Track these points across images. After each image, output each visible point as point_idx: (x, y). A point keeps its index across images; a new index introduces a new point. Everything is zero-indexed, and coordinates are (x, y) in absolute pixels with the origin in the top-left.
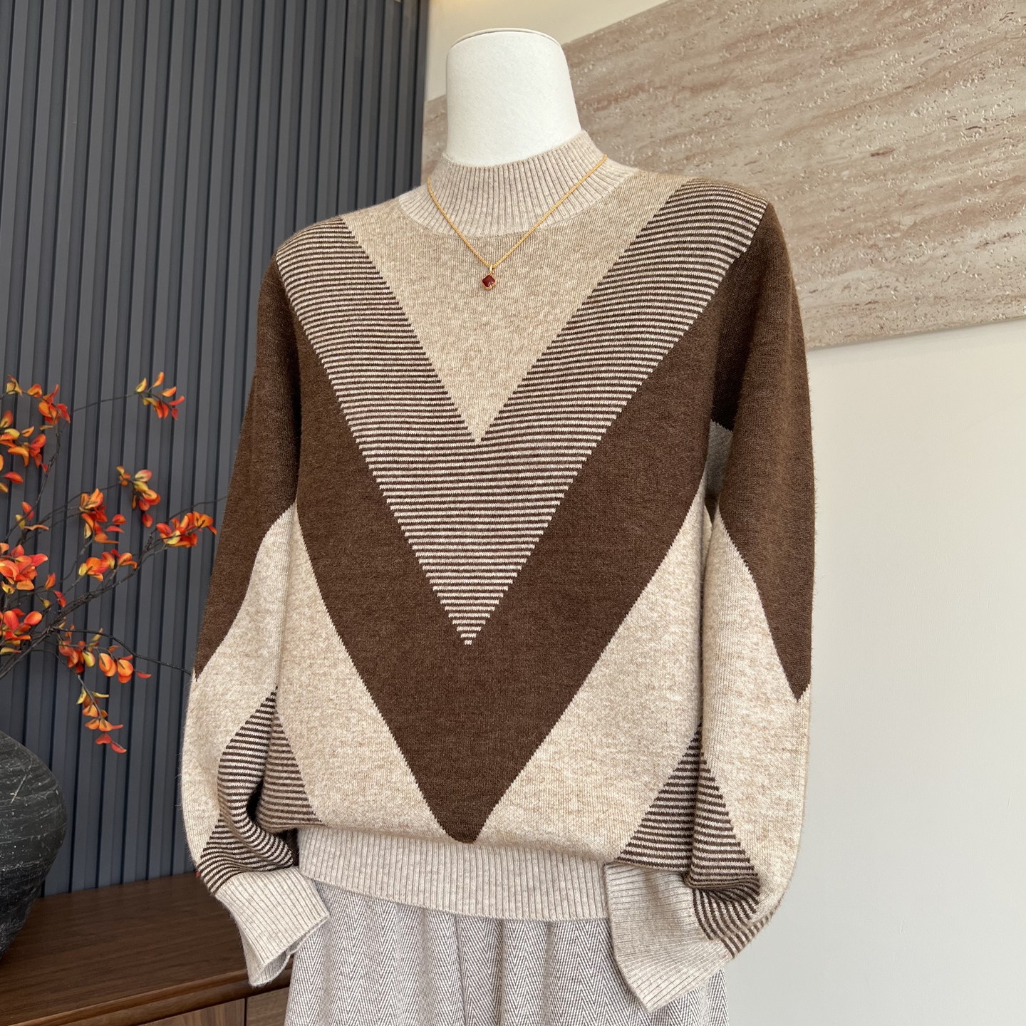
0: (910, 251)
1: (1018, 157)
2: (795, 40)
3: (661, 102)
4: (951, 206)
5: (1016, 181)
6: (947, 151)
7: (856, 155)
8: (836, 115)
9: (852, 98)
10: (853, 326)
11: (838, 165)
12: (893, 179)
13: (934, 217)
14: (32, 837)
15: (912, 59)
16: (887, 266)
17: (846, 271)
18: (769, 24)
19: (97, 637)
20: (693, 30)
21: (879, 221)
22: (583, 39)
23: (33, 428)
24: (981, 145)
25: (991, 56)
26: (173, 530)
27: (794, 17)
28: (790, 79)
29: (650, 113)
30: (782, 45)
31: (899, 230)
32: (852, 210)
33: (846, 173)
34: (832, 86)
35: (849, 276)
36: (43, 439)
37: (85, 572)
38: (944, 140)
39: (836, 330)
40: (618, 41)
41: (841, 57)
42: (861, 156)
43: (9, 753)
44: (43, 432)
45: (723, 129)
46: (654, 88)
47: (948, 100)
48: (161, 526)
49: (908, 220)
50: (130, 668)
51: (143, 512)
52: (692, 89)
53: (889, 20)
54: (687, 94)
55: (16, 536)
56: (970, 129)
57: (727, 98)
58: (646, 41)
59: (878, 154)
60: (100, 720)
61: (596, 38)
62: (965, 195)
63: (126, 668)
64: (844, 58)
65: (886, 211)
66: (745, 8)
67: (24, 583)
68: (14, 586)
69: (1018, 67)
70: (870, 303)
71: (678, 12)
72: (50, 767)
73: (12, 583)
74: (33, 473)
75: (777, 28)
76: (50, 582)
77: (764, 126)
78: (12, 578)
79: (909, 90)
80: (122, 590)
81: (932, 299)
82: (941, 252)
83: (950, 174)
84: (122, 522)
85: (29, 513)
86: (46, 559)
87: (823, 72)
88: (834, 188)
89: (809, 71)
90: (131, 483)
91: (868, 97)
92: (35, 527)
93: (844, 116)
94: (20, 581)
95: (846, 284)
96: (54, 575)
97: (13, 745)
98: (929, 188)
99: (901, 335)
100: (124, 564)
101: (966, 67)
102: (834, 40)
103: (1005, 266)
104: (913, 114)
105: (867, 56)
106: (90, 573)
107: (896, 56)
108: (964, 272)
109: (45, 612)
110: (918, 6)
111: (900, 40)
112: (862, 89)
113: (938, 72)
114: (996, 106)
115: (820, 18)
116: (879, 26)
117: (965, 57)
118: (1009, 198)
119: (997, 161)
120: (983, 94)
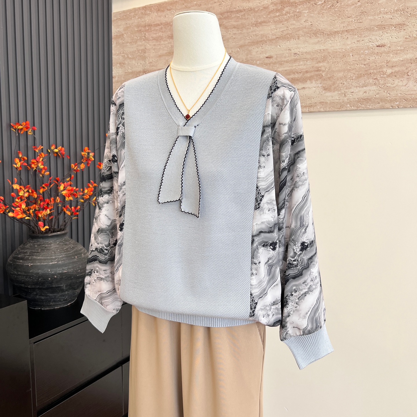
1: (307, 65)
2: (243, 16)
5: (307, 72)
6: (288, 60)
7: (262, 56)
8: (256, 43)
9: (260, 38)
11: (256, 59)
15: (279, 29)
18: (235, 9)
20: (210, 6)
24: (298, 60)
25: (301, 32)
27: (243, 8)
28: (242, 28)
30: (239, 17)
33: (258, 62)
34: (254, 33)
38: (287, 56)
41: (257, 24)
47: (289, 44)
53: (272, 15)
56: (295, 54)
59: (268, 57)
64: (258, 25)
69: (308, 37)
75: (237, 11)
77: (233, 42)
79: (278, 39)
83: (289, 67)
87: (252, 28)
89: (248, 27)
91: (265, 39)
93: (258, 44)
98: (283, 70)
101: (294, 34)
102: (255, 18)
103: (303, 97)
104: (278, 47)
105: (265, 25)
107: (274, 27)
110: (281, 12)
111: (275, 22)
112: (264, 36)
113: (286, 35)
114: (302, 49)
115: (251, 10)
116: (269, 16)
117: (294, 31)
118: (305, 77)
119: (302, 65)
120: (298, 44)
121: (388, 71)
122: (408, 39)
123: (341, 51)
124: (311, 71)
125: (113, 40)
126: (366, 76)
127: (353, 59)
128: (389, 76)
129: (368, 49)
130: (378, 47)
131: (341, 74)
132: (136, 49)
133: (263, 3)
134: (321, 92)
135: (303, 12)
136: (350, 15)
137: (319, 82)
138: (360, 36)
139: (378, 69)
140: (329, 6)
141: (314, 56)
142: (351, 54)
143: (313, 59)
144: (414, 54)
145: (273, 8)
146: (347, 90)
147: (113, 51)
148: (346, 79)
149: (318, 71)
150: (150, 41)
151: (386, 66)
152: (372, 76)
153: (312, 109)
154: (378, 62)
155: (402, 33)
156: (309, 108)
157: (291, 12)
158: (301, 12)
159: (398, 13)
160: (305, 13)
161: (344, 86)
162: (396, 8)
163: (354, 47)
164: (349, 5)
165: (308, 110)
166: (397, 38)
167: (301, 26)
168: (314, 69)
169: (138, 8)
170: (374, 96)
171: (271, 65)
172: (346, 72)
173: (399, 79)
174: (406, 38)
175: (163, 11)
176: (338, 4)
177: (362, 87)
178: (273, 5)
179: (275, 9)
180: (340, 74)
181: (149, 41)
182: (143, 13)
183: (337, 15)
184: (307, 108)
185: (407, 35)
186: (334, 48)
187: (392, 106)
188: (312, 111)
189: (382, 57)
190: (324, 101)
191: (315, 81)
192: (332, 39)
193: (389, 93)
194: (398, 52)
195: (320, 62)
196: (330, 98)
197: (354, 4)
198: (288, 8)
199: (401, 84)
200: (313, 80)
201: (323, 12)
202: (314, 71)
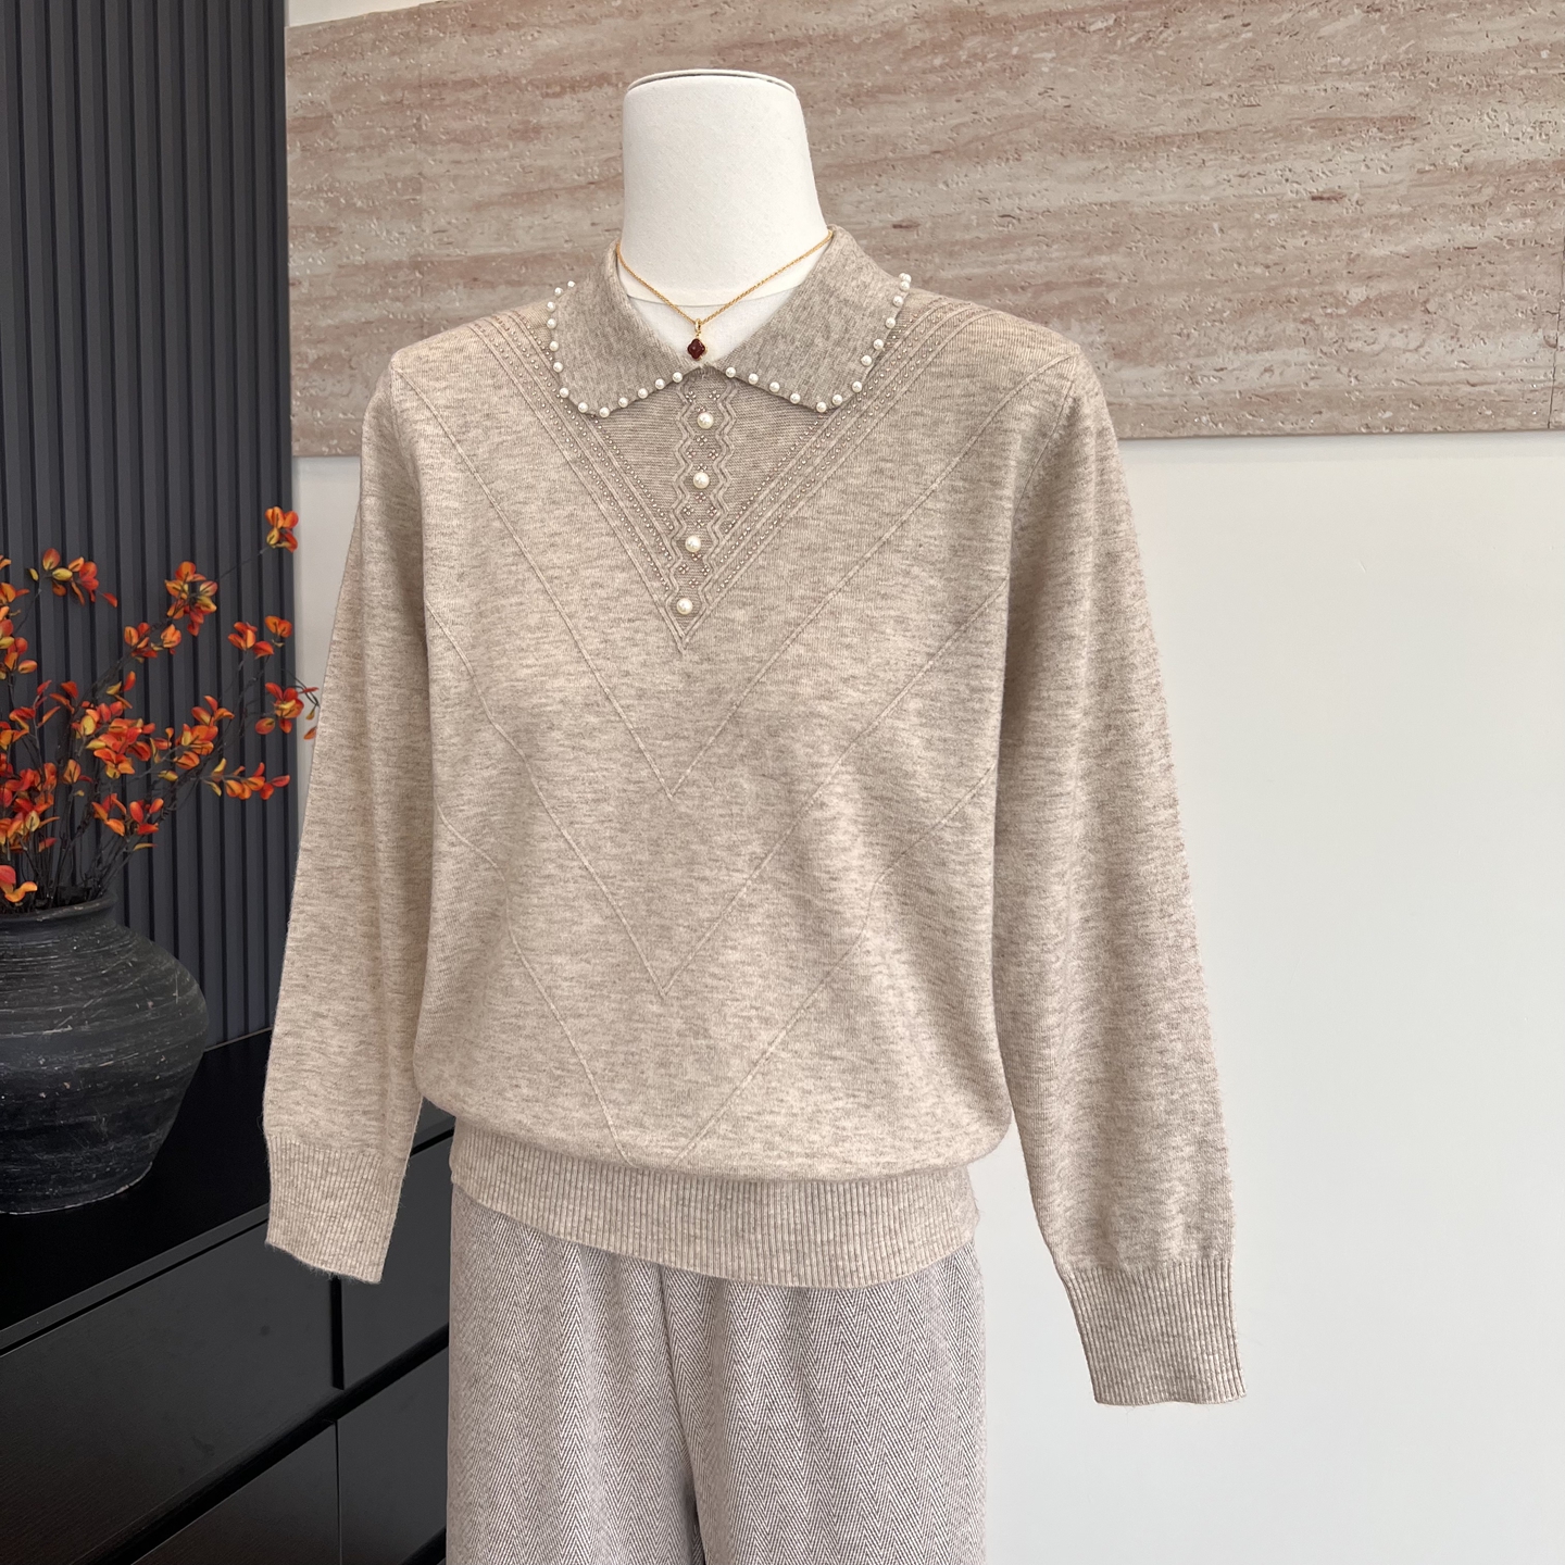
1: (1051, 260)
5: (1049, 287)
6: (978, 238)
7: (876, 223)
8: (854, 169)
9: (872, 152)
11: (855, 230)
15: (942, 119)
18: (773, 33)
24: (1015, 239)
25: (1027, 134)
27: (804, 31)
33: (864, 242)
34: (849, 131)
38: (974, 224)
41: (858, 97)
42: (881, 224)
47: (980, 177)
53: (917, 64)
56: (1003, 216)
59: (901, 227)
64: (864, 99)
69: (1056, 155)
75: (783, 41)
79: (938, 156)
83: (979, 266)
87: (839, 111)
91: (890, 154)
93: (862, 171)
101: (1001, 141)
102: (852, 72)
104: (941, 186)
105: (890, 103)
107: (925, 111)
110: (950, 55)
111: (928, 91)
112: (885, 142)
113: (971, 142)
114: (1032, 197)
115: (836, 40)
116: (905, 68)
117: (1000, 130)
118: (1040, 304)
119: (1030, 260)
120: (1018, 179)
121: (1351, 292)
122: (1429, 175)
123: (1179, 213)
124: (1067, 285)
125: (289, 137)
126: (1271, 308)
127: (1225, 245)
128: (1356, 312)
129: (1281, 206)
130: (1318, 203)
131: (1177, 300)
132: (383, 177)
133: (880, 17)
134: (1102, 366)
135: (1035, 56)
136: (1213, 77)
137: (1094, 326)
138: (1248, 156)
139: (1315, 285)
140: (1133, 40)
141: (1078, 228)
142: (1216, 226)
143: (1071, 239)
144: (1449, 232)
145: (920, 35)
146: (1201, 362)
147: (291, 183)
148: (1198, 318)
149: (1090, 283)
150: (439, 148)
151: (1345, 272)
152: (1295, 309)
154: (1318, 258)
155: (1407, 152)
157: (990, 56)
158: (1027, 58)
159: (1391, 74)
160: (1043, 60)
161: (1188, 344)
162: (1385, 57)
163: (1228, 197)
164: (1209, 38)
166: (1388, 169)
167: (1028, 110)
168: (1077, 276)
169: (389, 13)
170: (1303, 387)
171: (914, 255)
172: (1197, 290)
173: (1392, 326)
174: (1421, 172)
175: (491, 31)
176: (1169, 31)
177: (1258, 351)
178: (919, 26)
179: (927, 43)
180: (1170, 299)
181: (434, 144)
182: (412, 34)
183: (1165, 73)
185: (1424, 161)
186: (1153, 199)
187: (1367, 427)
189: (1330, 239)
191: (1080, 321)
192: (1146, 165)
193: (1356, 377)
194: (1392, 222)
195: (1097, 250)
196: (1135, 390)
197: (1226, 36)
198: (979, 38)
199: (1399, 342)
200: (1073, 320)
201: (1113, 62)
202: (1075, 283)
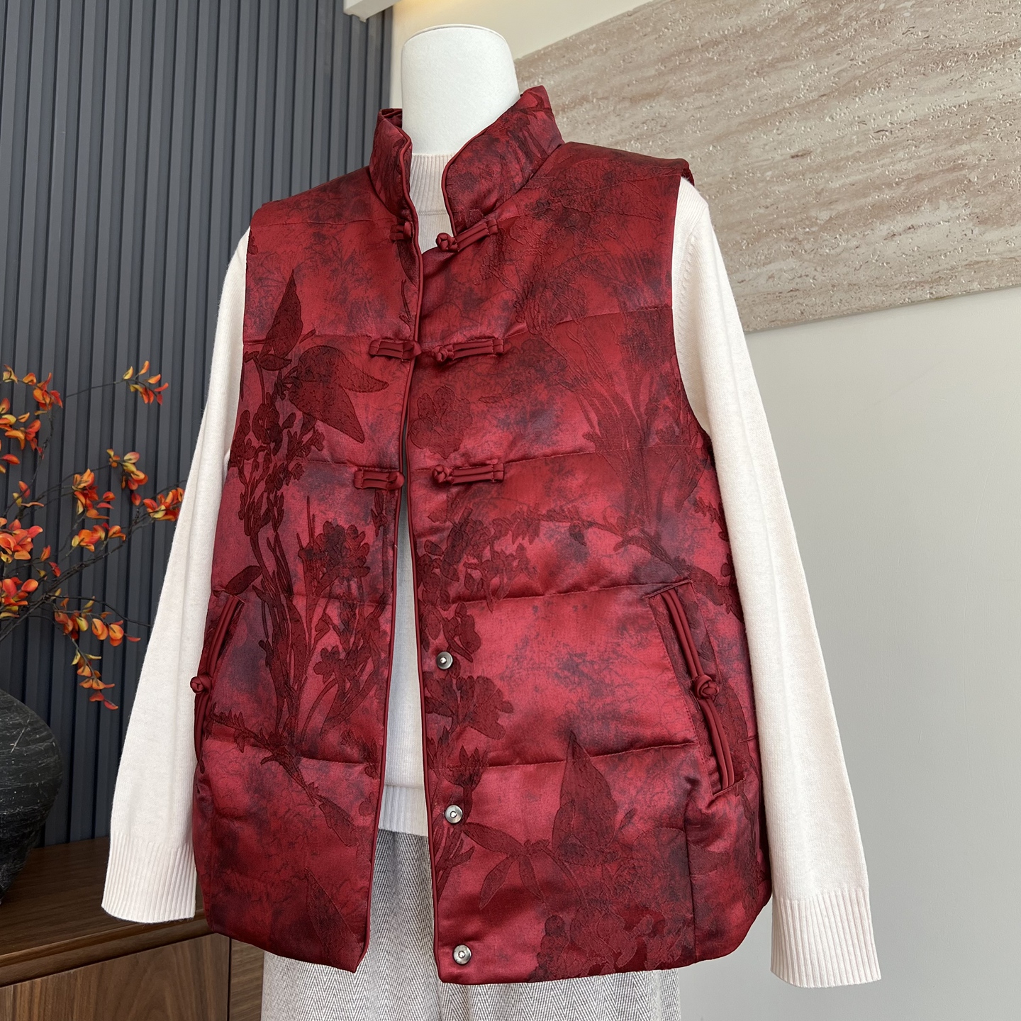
0: (827, 243)
1: (920, 157)
2: (722, 53)
3: (604, 112)
4: (862, 201)
5: (919, 178)
6: (858, 152)
7: (778, 158)
8: (760, 121)
9: (773, 106)
10: (777, 312)
11: (762, 166)
12: (811, 179)
13: (847, 212)
14: (31, 784)
15: (826, 70)
16: (806, 257)
17: (770, 262)
18: (699, 40)
19: (91, 602)
20: (632, 45)
21: (799, 217)
22: (533, 54)
23: (28, 414)
24: (888, 147)
25: (895, 65)
26: (159, 505)
27: (721, 33)
28: (719, 89)
29: (593, 122)
30: (711, 59)
31: (816, 224)
32: (775, 207)
33: (769, 173)
34: (756, 95)
35: (772, 267)
36: (37, 424)
37: (77, 543)
38: (855, 142)
39: (762, 315)
40: (564, 57)
41: (764, 69)
42: (782, 158)
43: (9, 709)
44: (38, 417)
45: (659, 135)
46: (597, 99)
47: (858, 106)
48: (147, 501)
49: (824, 215)
50: (121, 633)
51: (132, 491)
52: (631, 99)
53: (805, 35)
54: (627, 104)
55: (13, 511)
56: (878, 132)
57: (662, 107)
58: (589, 56)
59: (797, 156)
60: (93, 679)
61: (545, 54)
62: (874, 192)
63: (117, 632)
64: (766, 69)
65: (805, 208)
66: (677, 25)
67: (20, 553)
68: (12, 556)
69: (918, 76)
70: (791, 291)
71: (618, 29)
72: (49, 723)
73: (10, 553)
74: (29, 455)
75: (707, 43)
76: (46, 554)
77: (695, 132)
78: (10, 549)
79: (824, 98)
80: (113, 558)
81: (846, 286)
82: (854, 243)
83: (861, 173)
84: (112, 499)
85: (25, 491)
86: (41, 530)
87: (748, 82)
88: (758, 187)
89: (735, 81)
90: (121, 464)
91: (787, 105)
92: (31, 504)
93: (767, 122)
94: (18, 551)
95: (770, 274)
96: (49, 548)
97: (12, 702)
98: (843, 186)
99: (820, 320)
100: (114, 536)
101: (874, 76)
102: (757, 53)
103: (910, 255)
104: (827, 119)
105: (786, 68)
106: (82, 544)
107: (812, 67)
108: (874, 261)
109: (40, 581)
110: (831, 22)
111: (815, 53)
112: (783, 97)
113: (849, 82)
114: (900, 111)
115: (747, 34)
116: (797, 41)
117: (873, 68)
118: (913, 194)
119: (902, 160)
120: (889, 101)
124: (934, 174)
133: (778, 9)
135: (898, 7)
137: (959, 202)
141: (941, 128)
143: (936, 138)
145: (808, 14)
149: (953, 169)
153: (942, 290)
156: (931, 288)
157: (862, 15)
158: (891, 9)
160: (905, 8)
165: (932, 293)
167: (895, 47)
168: (942, 166)
171: (809, 175)
178: (807, 7)
179: (813, 19)
184: (927, 287)
186: (1004, 92)
188: (941, 295)
190: (980, 259)
191: (947, 200)
192: (997, 66)
195: (959, 142)
198: (853, 5)
200: (940, 201)
202: (942, 171)
